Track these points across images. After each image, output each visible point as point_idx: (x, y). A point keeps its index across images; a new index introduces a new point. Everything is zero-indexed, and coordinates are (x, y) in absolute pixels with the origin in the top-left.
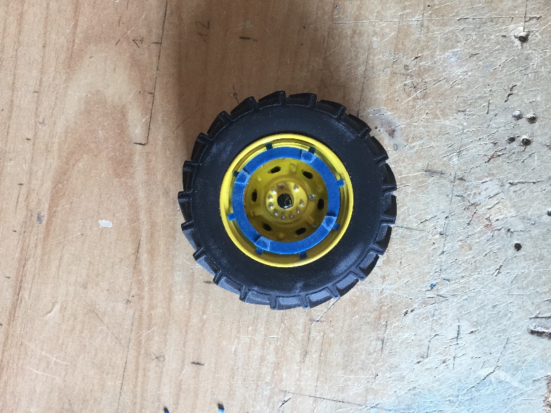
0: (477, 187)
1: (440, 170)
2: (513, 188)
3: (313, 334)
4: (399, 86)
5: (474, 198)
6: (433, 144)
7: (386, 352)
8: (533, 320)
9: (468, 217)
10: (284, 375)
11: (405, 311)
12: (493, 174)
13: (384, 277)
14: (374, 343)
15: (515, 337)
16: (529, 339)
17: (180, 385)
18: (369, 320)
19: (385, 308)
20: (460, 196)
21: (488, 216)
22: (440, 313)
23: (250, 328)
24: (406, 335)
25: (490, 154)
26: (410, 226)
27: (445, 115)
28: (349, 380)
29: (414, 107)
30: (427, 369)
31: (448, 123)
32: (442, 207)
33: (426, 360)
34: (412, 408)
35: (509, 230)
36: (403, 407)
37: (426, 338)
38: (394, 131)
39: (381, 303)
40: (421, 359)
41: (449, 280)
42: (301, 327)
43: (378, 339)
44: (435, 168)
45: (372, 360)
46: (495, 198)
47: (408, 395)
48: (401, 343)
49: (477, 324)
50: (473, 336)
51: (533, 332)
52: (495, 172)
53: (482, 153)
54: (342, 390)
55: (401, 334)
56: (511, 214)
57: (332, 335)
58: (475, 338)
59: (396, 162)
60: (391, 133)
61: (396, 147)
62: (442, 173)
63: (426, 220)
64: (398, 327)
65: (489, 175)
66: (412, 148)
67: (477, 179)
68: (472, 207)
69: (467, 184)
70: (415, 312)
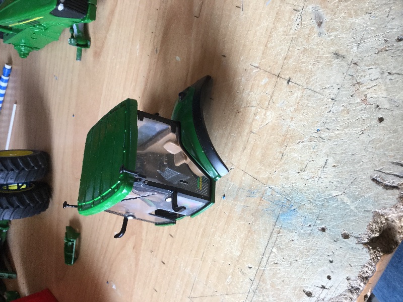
0: (364, 71)
1: (343, 54)
2: (390, 77)
3: (250, 139)
5: (360, 78)
6: (344, 35)
7: (283, 161)
8: (376, 172)
9: (353, 92)
10: (234, 156)
11: (299, 141)
12: (378, 64)
13: (292, 118)
14: (278, 154)
15: (361, 178)
16: (369, 183)
18: (279, 140)
19: (288, 136)
20: (351, 76)
21: (366, 93)
22: (318, 148)
24: (296, 155)
25: (380, 48)
26: (315, 90)
27: (357, 15)
28: (262, 169)
29: (338, 7)
30: (302, 178)
31: (357, 21)
32: (338, 81)
33: (303, 173)
34: (289, 197)
35: (378, 106)
36: (284, 194)
37: (306, 160)
38: (321, 23)
39: (287, 132)
40: (300, 171)
41: (329, 130)
43: (280, 152)
44: (340, 53)
45: (275, 163)
46: (374, 82)
47: (289, 189)
48: (292, 159)
49: (338, 162)
50: (334, 169)
51: (374, 180)
52: (380, 62)
53: (375, 46)
55: (293, 153)
56: (383, 95)
57: (259, 143)
58: (335, 171)
59: (317, 45)
60: (320, 24)
61: (320, 34)
62: (343, 57)
63: (326, 88)
64: (293, 149)
65: (375, 64)
66: (329, 36)
67: (366, 65)
68: (357, 85)
69: (358, 68)
70: (304, 143)
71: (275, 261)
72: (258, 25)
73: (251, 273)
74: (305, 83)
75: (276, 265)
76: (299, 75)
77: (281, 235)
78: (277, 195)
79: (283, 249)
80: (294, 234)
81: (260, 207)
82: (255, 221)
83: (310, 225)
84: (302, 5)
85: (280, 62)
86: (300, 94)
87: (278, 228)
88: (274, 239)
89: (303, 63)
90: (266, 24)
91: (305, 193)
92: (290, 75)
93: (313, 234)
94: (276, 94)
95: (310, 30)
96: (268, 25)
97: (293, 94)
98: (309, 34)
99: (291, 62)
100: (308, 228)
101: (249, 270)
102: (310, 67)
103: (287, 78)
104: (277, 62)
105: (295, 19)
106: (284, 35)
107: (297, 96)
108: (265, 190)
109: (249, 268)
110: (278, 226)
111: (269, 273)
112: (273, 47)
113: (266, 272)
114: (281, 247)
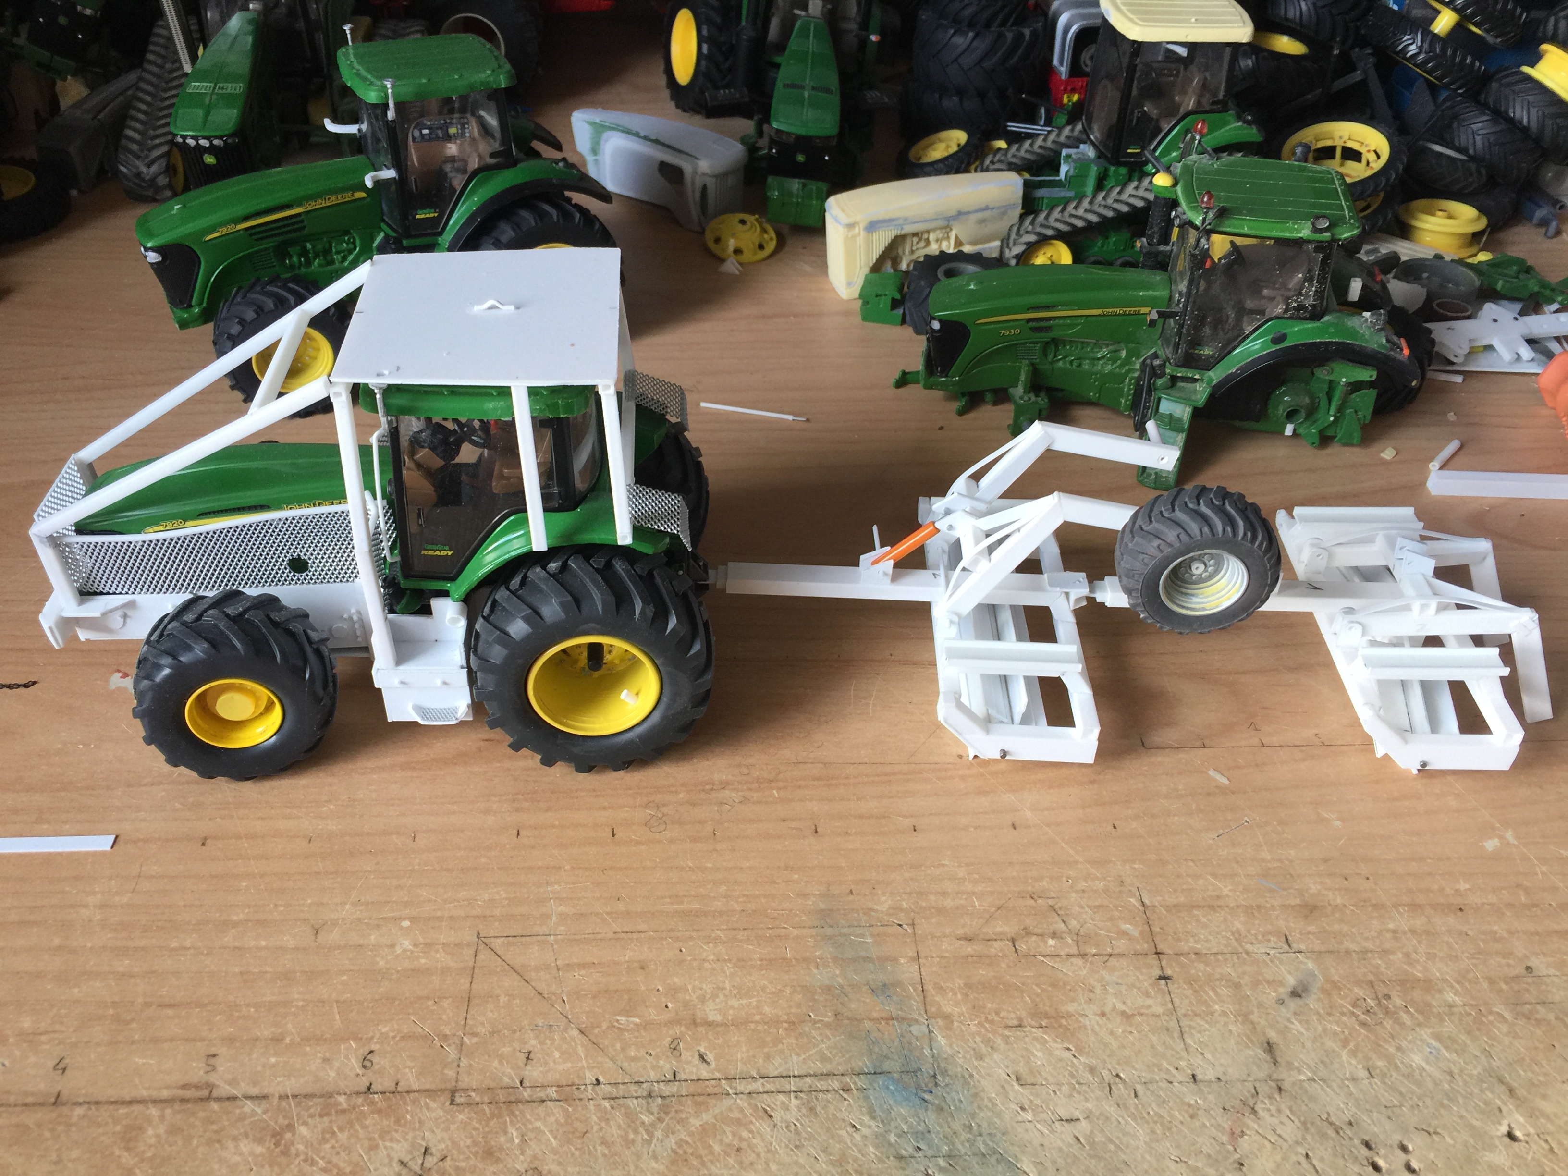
0: (1279, 1111)
1: (1279, 1059)
2: (1303, 1160)
3: (997, 944)
4: (1359, 992)
5: (1264, 1109)
6: (1308, 1044)
7: (1007, 1032)
9: (1233, 1107)
10: (933, 920)
11: (1071, 1047)
12: (1307, 1129)
13: (1103, 1014)
14: (1012, 1016)
17: (884, 817)
18: (1041, 1006)
19: (1064, 1022)
20: (1256, 1091)
21: (1248, 1132)
22: (1085, 1092)
23: (976, 876)
24: (1039, 1054)
25: (1333, 1119)
26: (1185, 1036)
27: (1353, 1053)
28: (955, 994)
29: (1343, 1014)
30: (1003, 1087)
31: (1346, 1058)
32: (1230, 1070)
33: (1016, 1086)
34: (944, 1078)
35: (1242, 1165)
36: (942, 1065)
37: (1046, 1079)
38: (1300, 996)
39: (1070, 1015)
40: (1014, 1077)
41: (1136, 1096)
42: (999, 929)
43: (1020, 1019)
44: (1278, 1053)
45: (990, 1017)
46: (1277, 1138)
47: (959, 1069)
48: (1026, 1049)
49: (1092, 1144)
50: (1072, 1141)
52: (1313, 1130)
53: (1331, 1109)
54: (940, 989)
55: (1038, 1047)
57: (1003, 965)
58: (1070, 1145)
59: (1260, 1005)
60: (1295, 994)
61: (1281, 1002)
62: (1275, 1063)
63: (1202, 1054)
64: (1046, 1042)
65: (1304, 1123)
66: (1289, 1021)
67: (1291, 1109)
68: (1250, 1110)
69: (1278, 1097)
70: (1075, 1060)
71: (772, 1109)
72: (1214, 876)
73: (691, 1068)
74: (1183, 1011)
75: (766, 1117)
76: (1189, 992)
77: (845, 1096)
78: (927, 1051)
79: (816, 1115)
80: (873, 1123)
81: (867, 1024)
82: (828, 1025)
83: (920, 1149)
84: (1303, 947)
85: (1184, 946)
86: (1159, 1010)
87: (855, 1083)
88: (820, 1085)
89: (1213, 989)
90: (1226, 891)
91: (979, 1108)
92: (1175, 976)
93: (907, 1164)
94: (1124, 962)
95: (1274, 981)
96: (1227, 896)
97: (1147, 995)
98: (1268, 982)
99: (1199, 969)
100: (911, 1150)
101: (696, 1060)
102: (1217, 1007)
103: (1169, 972)
104: (1179, 940)
105: (1272, 944)
106: (1233, 934)
107: (1149, 1007)
108: (917, 1021)
109: (702, 1057)
110: (861, 1082)
111: (730, 1109)
112: (1198, 921)
113: (728, 1102)
114: (818, 1109)
